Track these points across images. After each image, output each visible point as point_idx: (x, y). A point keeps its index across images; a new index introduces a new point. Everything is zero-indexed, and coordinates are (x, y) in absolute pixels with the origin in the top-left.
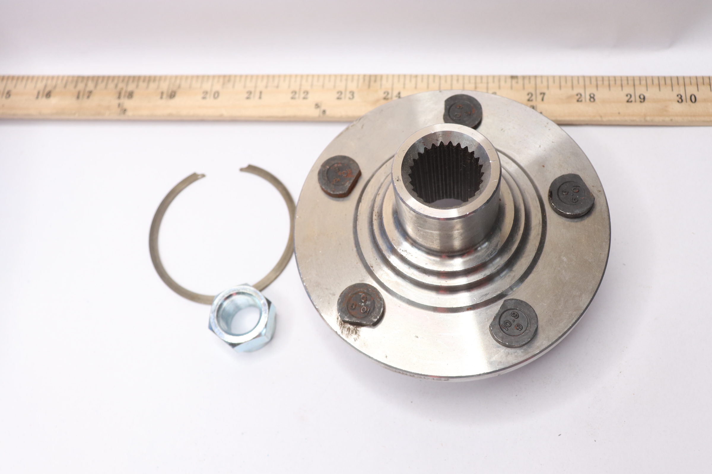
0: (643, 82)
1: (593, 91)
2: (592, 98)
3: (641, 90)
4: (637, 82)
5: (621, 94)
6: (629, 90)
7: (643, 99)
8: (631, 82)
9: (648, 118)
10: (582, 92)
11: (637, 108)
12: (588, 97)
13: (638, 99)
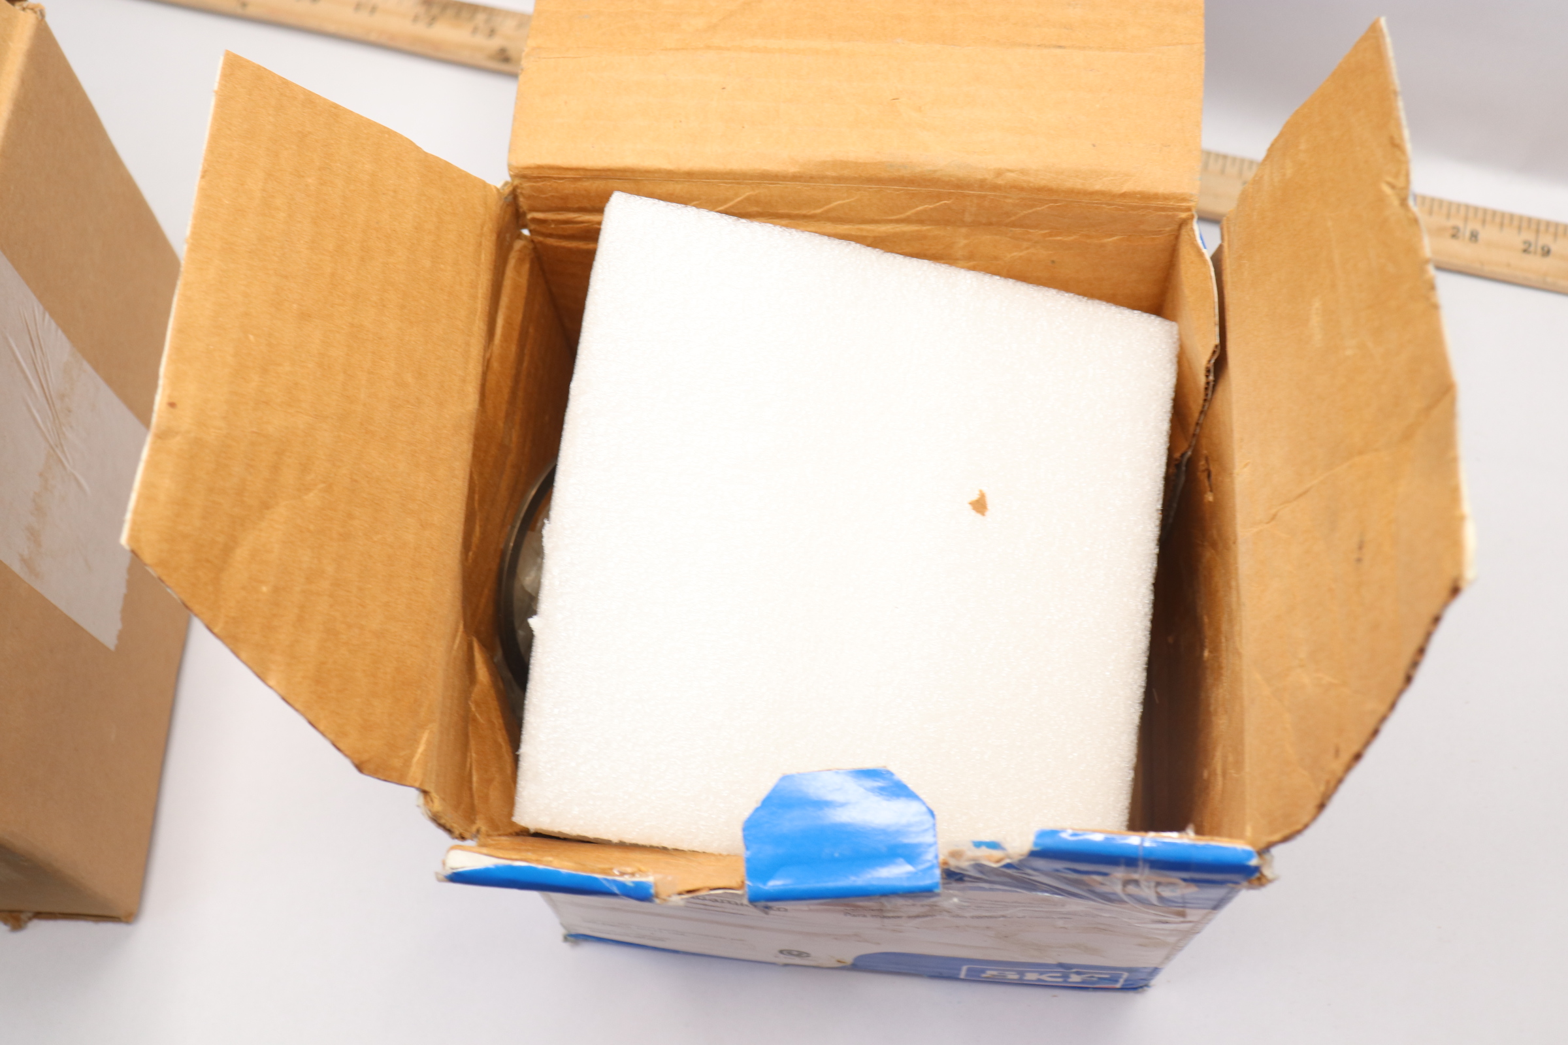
0: (1552, 230)
1: (1477, 226)
2: (1474, 236)
3: (1546, 240)
4: (1542, 228)
5: (1516, 239)
6: (1529, 236)
7: (1546, 252)
8: (1533, 226)
9: (1549, 279)
10: (1460, 224)
11: (1535, 263)
12: (1468, 234)
13: (1539, 250)
